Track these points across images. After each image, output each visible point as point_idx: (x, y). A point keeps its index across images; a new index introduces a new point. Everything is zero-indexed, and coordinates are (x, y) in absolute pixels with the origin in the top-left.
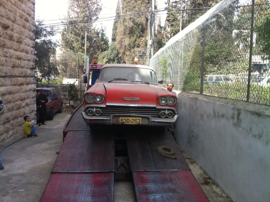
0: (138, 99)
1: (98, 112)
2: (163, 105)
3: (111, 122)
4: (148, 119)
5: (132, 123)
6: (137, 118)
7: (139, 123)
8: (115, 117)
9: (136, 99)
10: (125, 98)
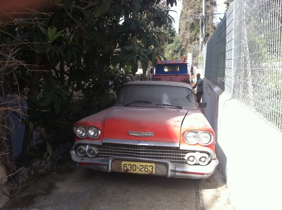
0: (151, 134)
1: (92, 152)
2: (192, 144)
3: (110, 169)
4: (166, 165)
5: (140, 171)
6: (149, 164)
7: (151, 172)
8: (115, 161)
9: (148, 133)
10: (131, 133)
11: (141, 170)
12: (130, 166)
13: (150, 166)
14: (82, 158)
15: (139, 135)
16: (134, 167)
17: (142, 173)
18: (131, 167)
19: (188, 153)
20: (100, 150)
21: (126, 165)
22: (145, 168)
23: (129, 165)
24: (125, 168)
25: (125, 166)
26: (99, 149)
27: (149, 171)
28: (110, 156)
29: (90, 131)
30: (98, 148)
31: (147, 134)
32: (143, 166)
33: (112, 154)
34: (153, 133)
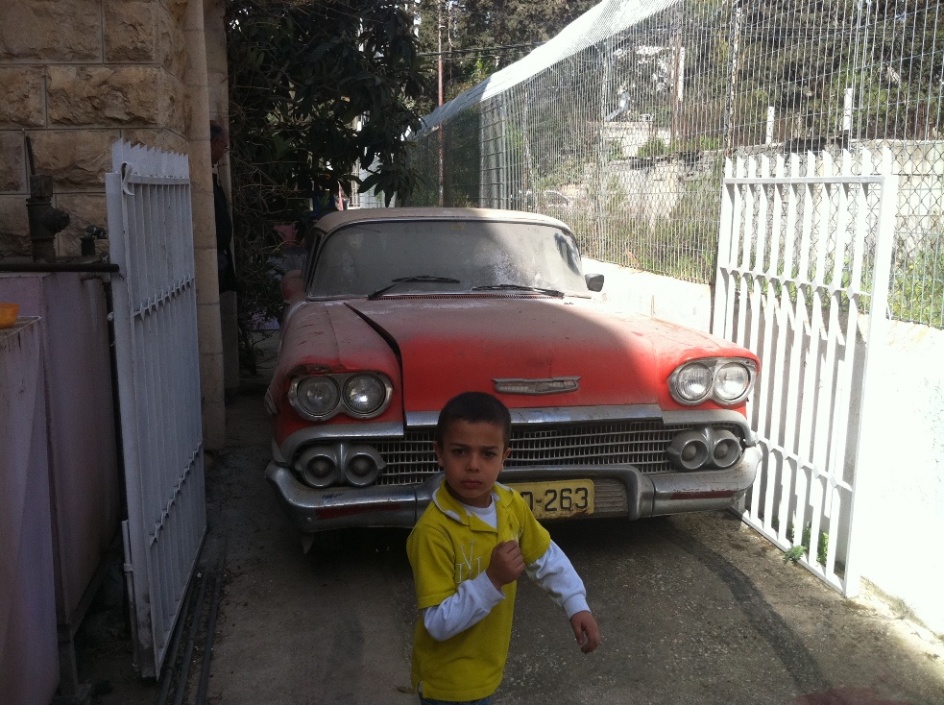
0: (570, 382)
1: (361, 465)
2: (694, 403)
4: (626, 482)
5: (547, 510)
6: (572, 485)
7: (582, 507)
9: (562, 381)
11: (549, 507)
13: (578, 490)
14: (327, 493)
15: (534, 391)
17: (553, 515)
22: (562, 498)
27: (573, 507)
28: (428, 472)
29: (352, 393)
31: (559, 385)
32: (554, 492)
34: (576, 378)
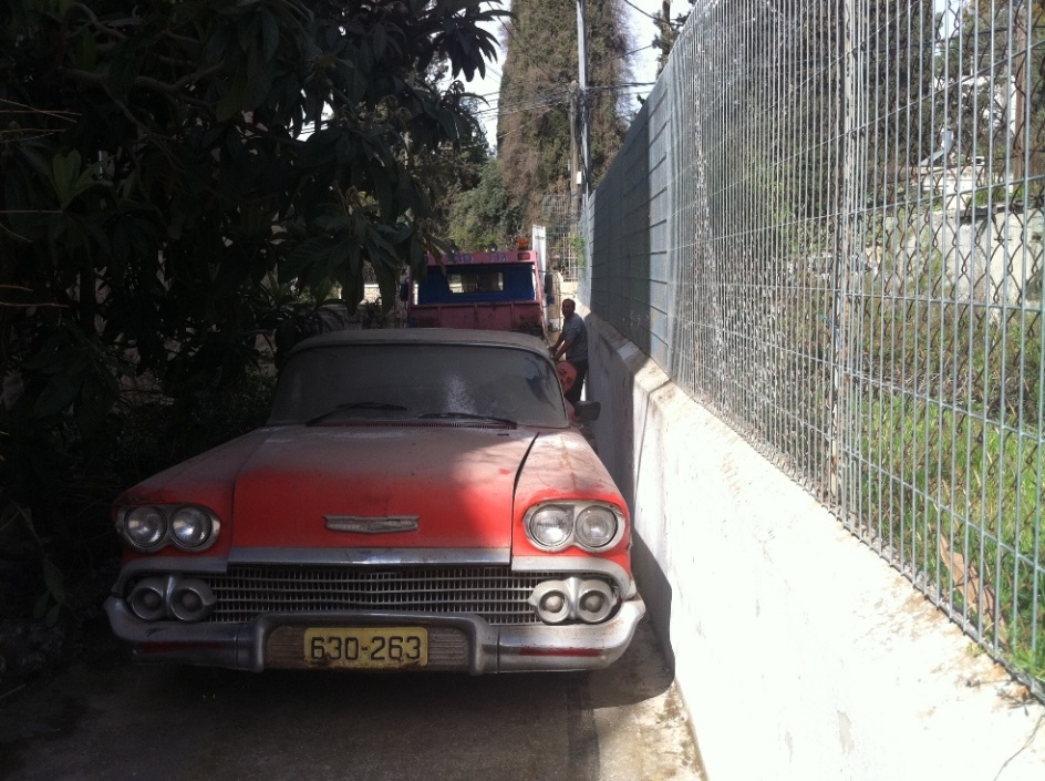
0: (407, 522)
1: (187, 601)
2: (554, 549)
3: (260, 659)
4: (467, 631)
5: (373, 658)
6: (403, 632)
7: (413, 658)
8: (280, 629)
9: (399, 520)
10: (337, 521)
11: (376, 655)
12: (335, 643)
13: (409, 639)
14: (152, 626)
15: (365, 529)
16: (352, 645)
17: (380, 664)
18: (339, 648)
19: (539, 581)
20: (218, 594)
21: (321, 639)
22: (391, 646)
23: (331, 639)
24: (318, 653)
25: (317, 643)
26: (215, 588)
27: (404, 657)
28: (257, 611)
29: (178, 525)
30: (213, 585)
31: (395, 524)
32: (383, 639)
33: (266, 605)
34: (415, 518)
